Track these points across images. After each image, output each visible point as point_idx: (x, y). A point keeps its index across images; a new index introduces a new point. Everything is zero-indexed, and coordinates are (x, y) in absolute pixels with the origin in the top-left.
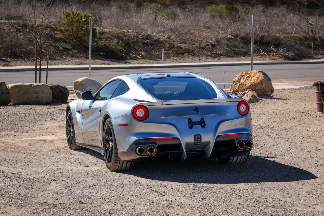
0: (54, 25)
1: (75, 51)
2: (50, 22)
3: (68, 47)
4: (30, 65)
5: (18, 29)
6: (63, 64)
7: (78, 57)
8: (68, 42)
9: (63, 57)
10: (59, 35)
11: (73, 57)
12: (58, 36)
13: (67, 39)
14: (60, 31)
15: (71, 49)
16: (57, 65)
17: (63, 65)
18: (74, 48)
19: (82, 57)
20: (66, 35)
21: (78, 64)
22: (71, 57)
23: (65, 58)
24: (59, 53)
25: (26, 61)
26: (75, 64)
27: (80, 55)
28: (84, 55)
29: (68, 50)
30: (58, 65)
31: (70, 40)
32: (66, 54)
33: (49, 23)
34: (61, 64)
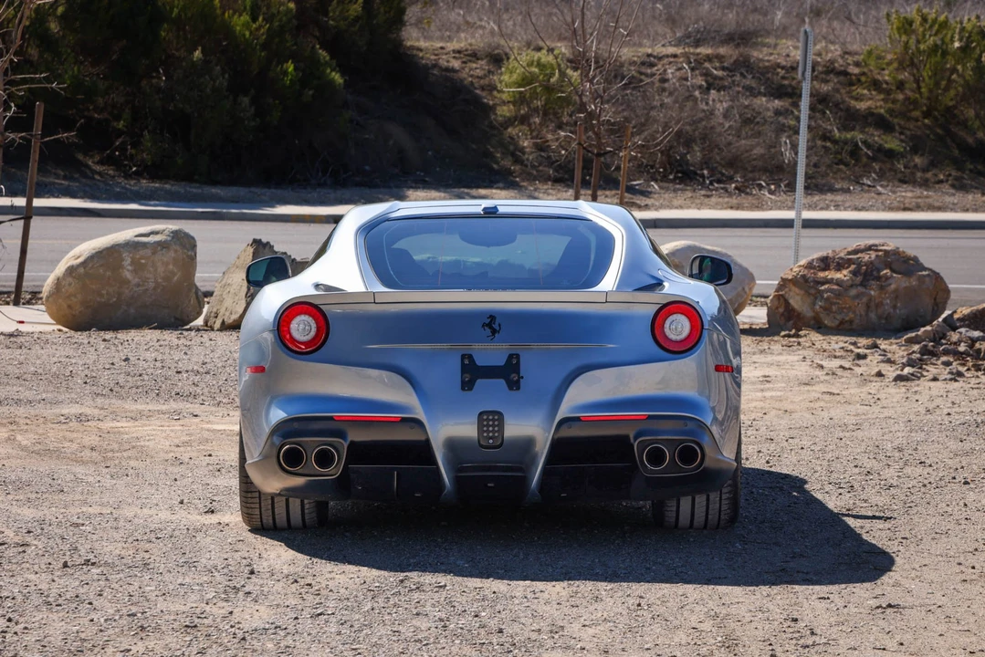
0: (857, 64)
1: (918, 160)
2: (846, 53)
3: (892, 143)
4: (717, 209)
5: (716, 78)
6: (847, 205)
7: (925, 184)
8: (897, 127)
9: (865, 181)
10: (868, 102)
11: (905, 182)
12: (862, 106)
13: (896, 117)
14: (876, 85)
15: (902, 155)
16: (822, 209)
17: (845, 209)
18: (915, 150)
19: (941, 182)
20: (894, 101)
21: (905, 209)
22: (896, 183)
23: (869, 186)
24: (855, 165)
25: (709, 193)
26: (891, 209)
27: (936, 175)
28: (950, 175)
29: (890, 154)
30: (827, 208)
31: (909, 119)
32: (880, 169)
33: (842, 57)
34: (837, 207)
